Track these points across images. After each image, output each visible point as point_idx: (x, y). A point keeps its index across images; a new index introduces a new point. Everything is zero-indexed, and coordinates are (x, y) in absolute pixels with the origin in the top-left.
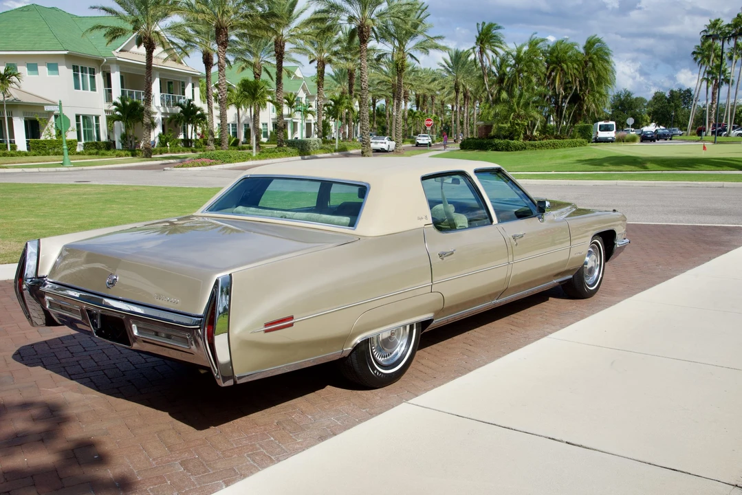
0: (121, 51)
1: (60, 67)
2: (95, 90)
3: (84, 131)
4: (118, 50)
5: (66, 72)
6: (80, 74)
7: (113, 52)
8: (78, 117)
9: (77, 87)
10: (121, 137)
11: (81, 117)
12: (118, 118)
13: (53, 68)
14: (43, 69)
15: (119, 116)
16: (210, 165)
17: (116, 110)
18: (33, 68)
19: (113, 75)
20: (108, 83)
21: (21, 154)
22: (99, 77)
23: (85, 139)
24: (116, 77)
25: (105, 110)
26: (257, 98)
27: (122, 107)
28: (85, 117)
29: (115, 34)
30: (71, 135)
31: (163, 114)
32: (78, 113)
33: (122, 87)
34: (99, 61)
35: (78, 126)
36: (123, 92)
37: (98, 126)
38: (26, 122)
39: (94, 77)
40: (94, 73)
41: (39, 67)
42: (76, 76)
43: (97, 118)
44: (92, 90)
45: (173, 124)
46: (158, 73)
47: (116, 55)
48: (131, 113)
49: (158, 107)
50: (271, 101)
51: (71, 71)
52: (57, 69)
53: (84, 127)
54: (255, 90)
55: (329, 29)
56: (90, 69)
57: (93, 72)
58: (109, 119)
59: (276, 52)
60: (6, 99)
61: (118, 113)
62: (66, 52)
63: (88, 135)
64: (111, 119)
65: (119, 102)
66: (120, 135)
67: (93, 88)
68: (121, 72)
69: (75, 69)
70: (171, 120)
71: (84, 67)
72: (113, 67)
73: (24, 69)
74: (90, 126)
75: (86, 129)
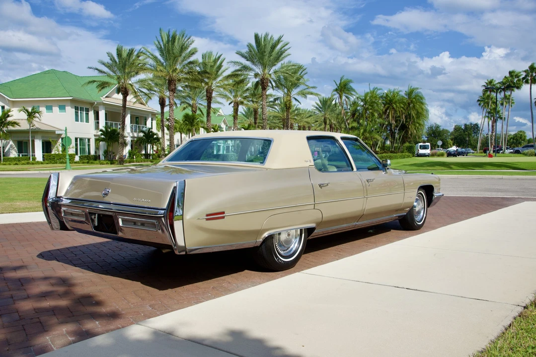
0: (106, 97)
1: (66, 108)
2: (88, 122)
4: (104, 97)
5: (70, 111)
6: (79, 112)
7: (101, 98)
8: (76, 139)
9: (77, 120)
10: (104, 152)
11: (79, 139)
12: (103, 140)
13: (62, 108)
14: (56, 109)
15: (103, 138)
17: (102, 134)
18: (49, 108)
19: (100, 112)
20: (97, 117)
21: (38, 163)
22: (91, 114)
23: (80, 153)
24: (102, 114)
25: (94, 135)
26: (194, 125)
27: (105, 133)
28: (81, 139)
29: (103, 85)
30: (71, 151)
31: (131, 137)
32: (77, 137)
33: (106, 120)
34: (92, 104)
35: (76, 145)
36: (106, 123)
37: (89, 145)
38: (43, 143)
39: (88, 114)
40: (88, 112)
41: (53, 108)
42: (76, 113)
43: (89, 140)
44: (86, 122)
45: (138, 144)
46: (129, 111)
47: (103, 99)
48: (111, 137)
49: (129, 133)
50: (203, 127)
51: (74, 110)
52: (65, 109)
53: (80, 145)
54: (193, 120)
55: (242, 81)
56: (86, 108)
57: (87, 110)
58: (96, 140)
59: (207, 97)
60: (31, 128)
61: (102, 136)
62: (71, 98)
63: (83, 150)
64: (98, 140)
65: (104, 129)
66: (103, 151)
67: (87, 121)
68: (106, 111)
69: (77, 108)
70: (137, 141)
71: (82, 107)
72: (101, 107)
73: (43, 109)
74: (84, 145)
75: (81, 147)
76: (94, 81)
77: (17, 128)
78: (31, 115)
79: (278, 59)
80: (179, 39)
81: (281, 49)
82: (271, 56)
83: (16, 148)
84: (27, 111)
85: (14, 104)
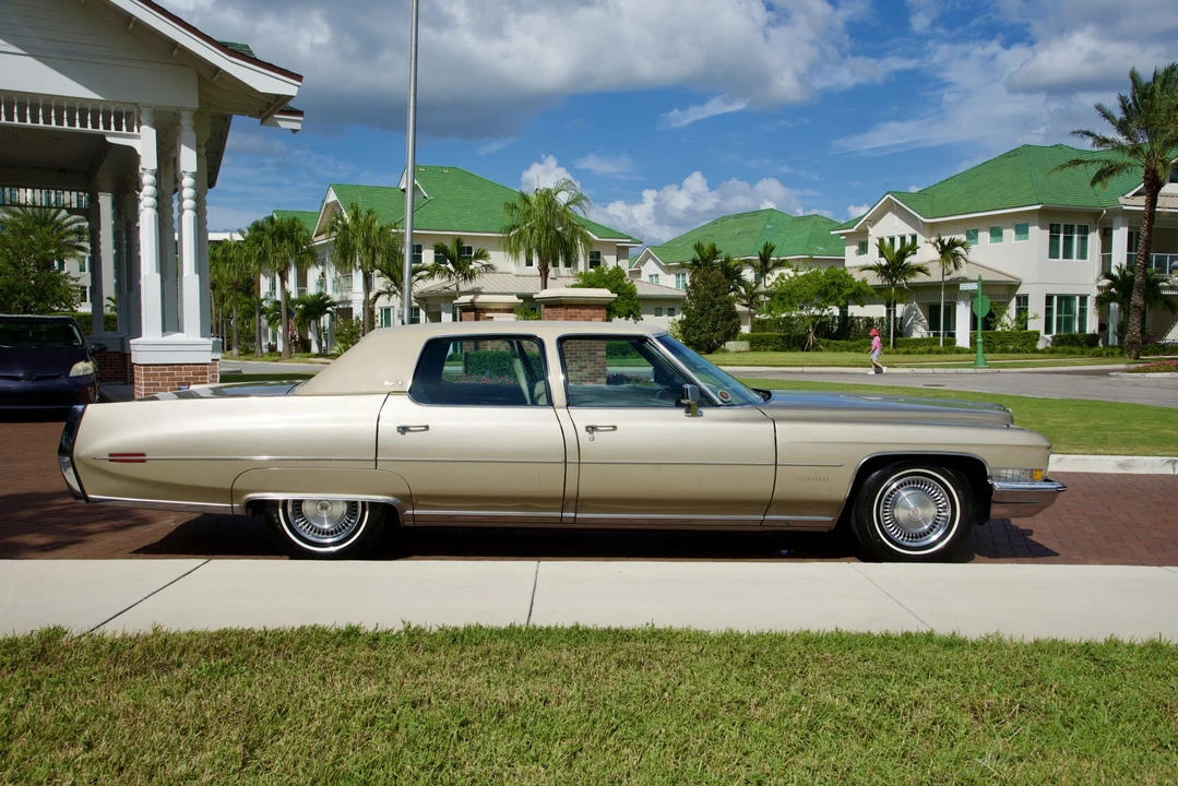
0: (1135, 195)
1: (1030, 229)
2: (1085, 258)
3: (1059, 319)
4: (1128, 195)
5: (1039, 236)
6: (1062, 235)
7: (1122, 200)
8: (1049, 299)
9: (1053, 254)
10: (1118, 327)
11: (1055, 298)
12: (1113, 298)
13: (1022, 230)
14: (1009, 234)
15: (1114, 295)
17: (1111, 286)
18: (996, 233)
19: (1115, 233)
20: (1107, 245)
21: (960, 351)
22: (1094, 239)
23: (1058, 329)
24: (1120, 236)
25: (1097, 287)
27: (1120, 282)
28: (1061, 298)
30: (1036, 324)
32: (1051, 292)
33: (1130, 249)
34: (1095, 214)
35: (1049, 311)
36: (1129, 258)
37: (1083, 312)
39: (1084, 238)
40: (1086, 232)
42: (1054, 239)
43: (1083, 299)
51: (1047, 232)
53: (1059, 312)
57: (1084, 231)
58: (1100, 298)
60: (947, 278)
61: (1113, 290)
62: (1039, 207)
63: (1066, 323)
64: (1102, 302)
65: (1117, 273)
66: (1116, 323)
67: (1083, 255)
68: (1130, 228)
69: (1054, 229)
71: (1068, 225)
72: (1117, 221)
73: (984, 236)
74: (1069, 310)
75: (1063, 315)
76: (1077, 162)
77: (920, 278)
78: (948, 251)
83: (925, 321)
84: (942, 243)
85: (929, 229)
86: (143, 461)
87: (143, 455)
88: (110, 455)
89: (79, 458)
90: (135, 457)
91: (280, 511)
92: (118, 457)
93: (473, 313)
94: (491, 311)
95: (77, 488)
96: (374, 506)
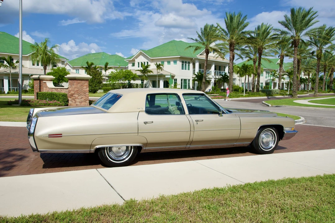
0: (200, 55)
1: (177, 62)
2: (189, 70)
3: (184, 85)
4: (199, 55)
5: (179, 63)
6: (184, 64)
7: (197, 55)
8: (182, 80)
9: (183, 69)
10: (197, 87)
11: (183, 80)
13: (175, 62)
14: (172, 63)
15: (197, 79)
16: (221, 98)
17: (196, 77)
18: (169, 62)
20: (194, 67)
22: (191, 65)
23: (184, 88)
24: (197, 65)
25: (192, 77)
28: (184, 80)
29: (196, 49)
30: (179, 87)
31: (215, 79)
32: (182, 78)
33: (199, 68)
34: (192, 59)
35: (182, 83)
36: (200, 71)
37: (189, 83)
38: (164, 82)
39: (189, 65)
42: (183, 65)
43: (189, 80)
45: (218, 83)
46: (214, 63)
48: (201, 79)
49: (212, 75)
51: (181, 63)
54: (247, 69)
57: (189, 63)
58: (193, 80)
59: (259, 53)
60: (158, 74)
61: (196, 78)
62: (179, 56)
64: (194, 80)
65: (197, 74)
67: (189, 69)
68: (199, 63)
69: (183, 62)
70: (218, 81)
71: (186, 61)
72: (196, 61)
73: (166, 63)
75: (185, 84)
76: (191, 46)
77: (151, 74)
78: (158, 67)
79: (307, 24)
80: (237, 17)
81: (311, 17)
82: (302, 23)
83: (152, 85)
84: (157, 65)
85: (152, 61)
86: (61, 137)
87: (61, 134)
88: (49, 135)
89: (36, 137)
90: (59, 135)
91: (106, 150)
92: (51, 136)
93: (39, 81)
94: (45, 80)
95: (35, 147)
96: (135, 147)
